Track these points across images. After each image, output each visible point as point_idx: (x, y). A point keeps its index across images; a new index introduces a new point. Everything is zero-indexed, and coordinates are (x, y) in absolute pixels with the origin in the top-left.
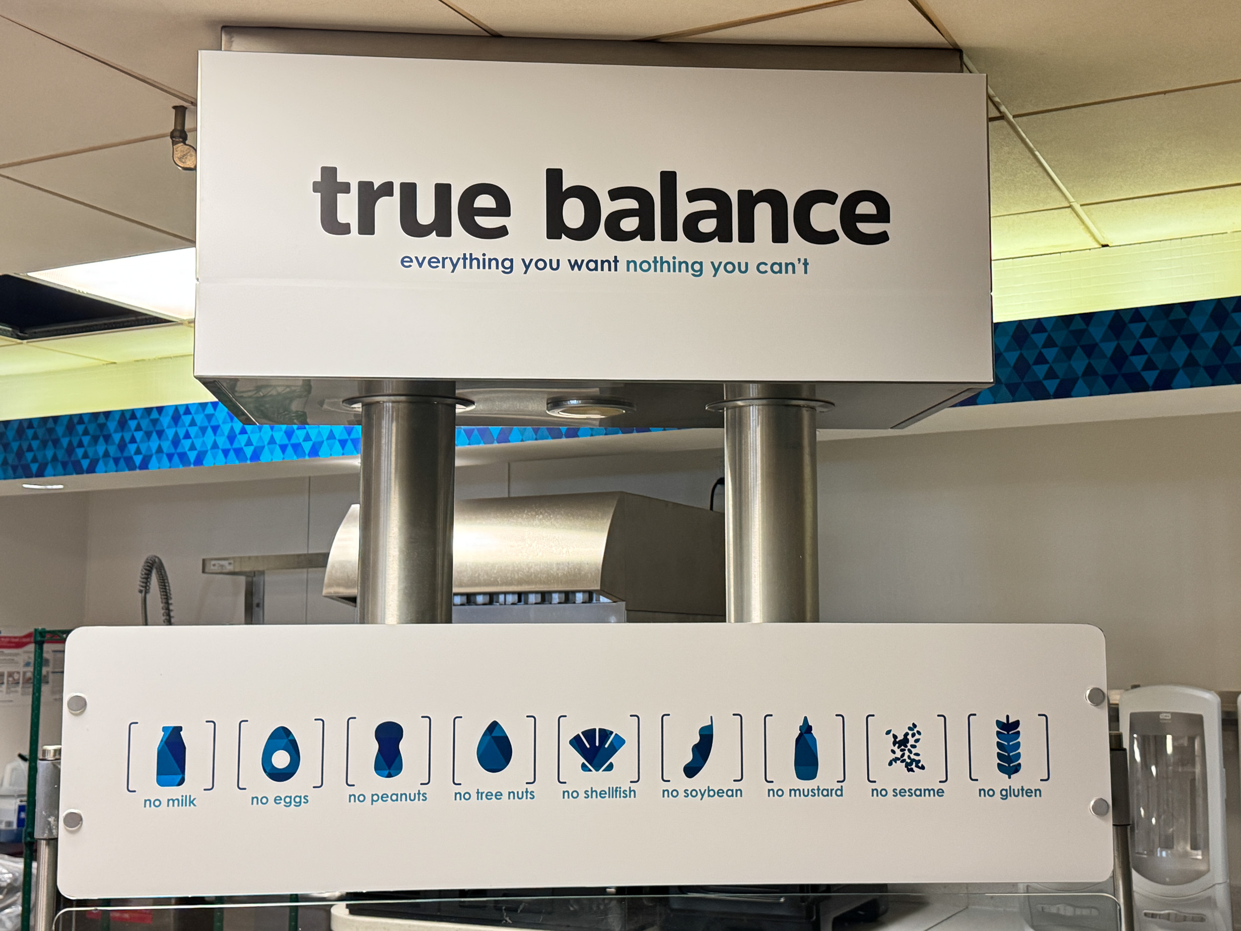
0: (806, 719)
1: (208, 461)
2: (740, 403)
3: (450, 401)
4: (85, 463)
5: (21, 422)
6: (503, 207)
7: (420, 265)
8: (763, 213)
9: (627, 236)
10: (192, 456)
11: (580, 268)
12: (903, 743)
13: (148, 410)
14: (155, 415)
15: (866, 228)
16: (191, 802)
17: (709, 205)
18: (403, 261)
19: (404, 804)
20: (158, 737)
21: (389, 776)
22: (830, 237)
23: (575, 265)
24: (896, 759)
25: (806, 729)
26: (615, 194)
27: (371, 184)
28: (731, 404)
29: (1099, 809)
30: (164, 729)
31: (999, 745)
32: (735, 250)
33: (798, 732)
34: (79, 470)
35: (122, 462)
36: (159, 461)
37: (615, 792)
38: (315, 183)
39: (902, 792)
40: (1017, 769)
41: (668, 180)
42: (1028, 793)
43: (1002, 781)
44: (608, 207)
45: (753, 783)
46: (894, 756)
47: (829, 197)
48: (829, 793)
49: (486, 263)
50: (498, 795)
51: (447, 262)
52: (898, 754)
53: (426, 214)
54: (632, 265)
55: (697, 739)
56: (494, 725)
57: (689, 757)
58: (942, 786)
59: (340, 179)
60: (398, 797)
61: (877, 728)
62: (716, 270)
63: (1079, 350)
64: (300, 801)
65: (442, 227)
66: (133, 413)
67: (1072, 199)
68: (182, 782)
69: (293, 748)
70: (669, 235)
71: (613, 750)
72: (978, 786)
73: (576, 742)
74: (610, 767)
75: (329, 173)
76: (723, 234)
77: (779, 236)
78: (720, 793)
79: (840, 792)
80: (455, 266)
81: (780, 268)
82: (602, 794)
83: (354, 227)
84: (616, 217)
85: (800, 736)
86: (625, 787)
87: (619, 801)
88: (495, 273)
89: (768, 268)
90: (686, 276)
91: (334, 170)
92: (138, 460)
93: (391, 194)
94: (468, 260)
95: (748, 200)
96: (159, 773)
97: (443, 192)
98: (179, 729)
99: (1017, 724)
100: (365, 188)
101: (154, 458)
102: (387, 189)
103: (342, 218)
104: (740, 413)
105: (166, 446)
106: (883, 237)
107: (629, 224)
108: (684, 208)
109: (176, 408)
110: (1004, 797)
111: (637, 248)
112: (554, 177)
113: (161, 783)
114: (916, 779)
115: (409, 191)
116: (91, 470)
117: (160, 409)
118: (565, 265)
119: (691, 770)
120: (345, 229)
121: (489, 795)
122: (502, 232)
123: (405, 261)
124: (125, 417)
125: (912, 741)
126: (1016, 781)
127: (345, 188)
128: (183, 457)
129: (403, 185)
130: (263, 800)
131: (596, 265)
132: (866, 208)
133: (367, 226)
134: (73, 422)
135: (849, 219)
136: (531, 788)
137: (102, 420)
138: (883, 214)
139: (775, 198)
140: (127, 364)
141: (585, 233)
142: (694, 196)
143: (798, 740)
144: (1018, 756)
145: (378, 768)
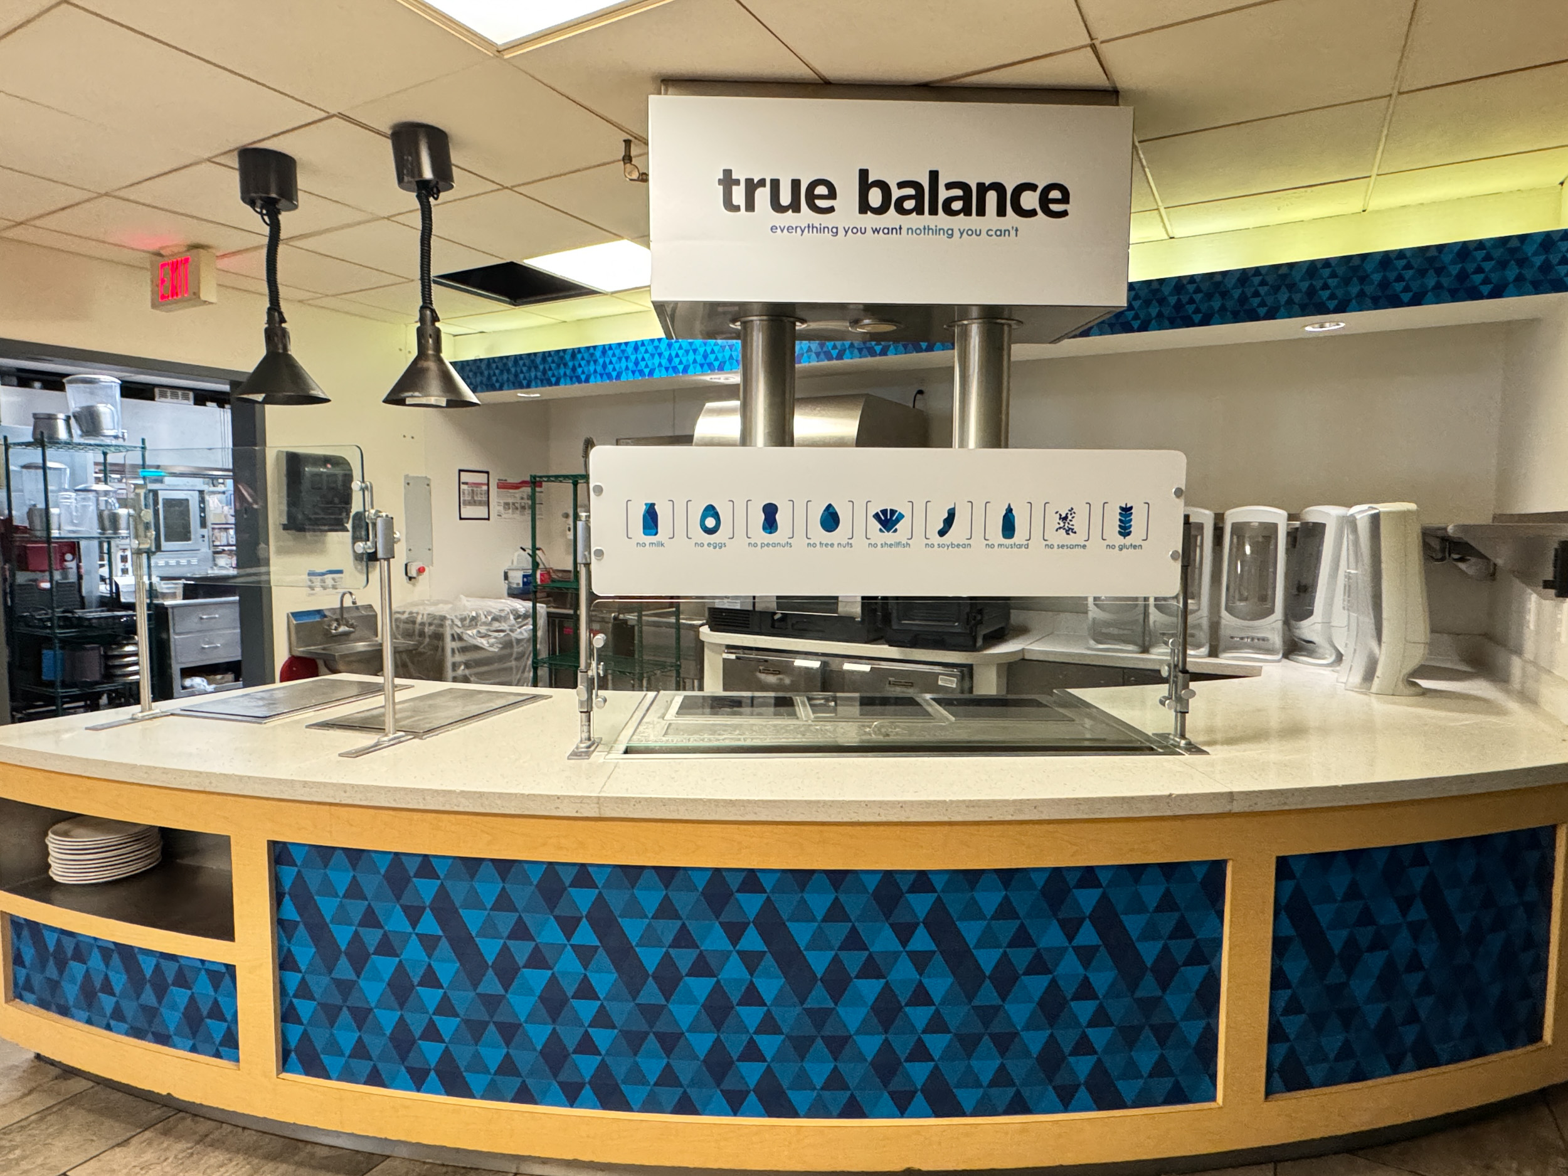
0: (1009, 505)
1: (623, 378)
2: (965, 322)
3: (792, 319)
4: (553, 380)
5: (516, 356)
6: (832, 194)
7: (782, 231)
8: (991, 197)
9: (908, 212)
10: (614, 374)
11: (878, 233)
12: (1066, 518)
13: (588, 348)
14: (592, 350)
15: (1054, 207)
16: (662, 545)
17: (958, 192)
18: (772, 229)
19: (778, 548)
20: (643, 509)
21: (770, 533)
22: (1032, 213)
23: (876, 231)
24: (1060, 528)
25: (1010, 510)
26: (901, 185)
27: (753, 180)
28: (960, 323)
29: (1174, 556)
30: (646, 504)
31: (1120, 520)
32: (974, 221)
33: (1004, 512)
34: (550, 384)
35: (574, 379)
36: (595, 377)
37: (898, 544)
38: (719, 180)
39: (1063, 546)
40: (1129, 534)
41: (934, 176)
42: (1135, 547)
43: (1121, 540)
44: (896, 193)
45: (978, 541)
46: (1058, 526)
47: (1032, 187)
48: (1020, 546)
49: (821, 230)
50: (832, 545)
51: (798, 229)
52: (1062, 525)
53: (785, 199)
54: (910, 231)
55: (946, 515)
56: (830, 506)
57: (941, 526)
58: (1086, 543)
59: (734, 177)
60: (774, 545)
61: (1051, 511)
62: (962, 234)
63: (1154, 302)
64: (721, 546)
65: (795, 207)
66: (579, 350)
67: (1160, 203)
68: (656, 534)
69: (716, 516)
70: (933, 211)
71: (898, 521)
72: (1106, 543)
73: (877, 516)
74: (896, 531)
75: (728, 173)
76: (967, 211)
77: (1001, 212)
78: (958, 546)
79: (1027, 546)
80: (803, 231)
81: (1001, 233)
82: (891, 545)
83: (743, 207)
84: (901, 200)
85: (1006, 514)
86: (904, 542)
87: (900, 549)
88: (827, 235)
89: (993, 233)
90: (943, 237)
91: (730, 171)
92: (583, 377)
93: (764, 186)
94: (811, 227)
95: (983, 189)
96: (644, 528)
97: (796, 184)
98: (654, 504)
99: (1131, 508)
100: (749, 181)
101: (592, 377)
102: (762, 183)
103: (735, 202)
104: (966, 330)
105: (599, 369)
106: (1064, 214)
107: (909, 205)
108: (943, 194)
109: (604, 346)
110: (1121, 549)
111: (914, 220)
112: (864, 174)
113: (645, 534)
114: (1072, 539)
115: (775, 184)
116: (557, 383)
117: (595, 347)
118: (869, 231)
119: (942, 533)
120: (737, 209)
121: (826, 545)
122: (831, 210)
123: (773, 229)
124: (574, 353)
125: (1070, 517)
126: (1128, 540)
127: (737, 182)
128: (609, 376)
129: (772, 180)
130: (702, 545)
131: (889, 231)
132: (1055, 194)
133: (750, 206)
134: (545, 355)
135: (1044, 201)
136: (850, 541)
137: (561, 354)
138: (1065, 199)
139: (999, 188)
140: (574, 321)
141: (882, 210)
142: (949, 186)
143: (1004, 517)
144: (1131, 526)
145: (764, 528)
